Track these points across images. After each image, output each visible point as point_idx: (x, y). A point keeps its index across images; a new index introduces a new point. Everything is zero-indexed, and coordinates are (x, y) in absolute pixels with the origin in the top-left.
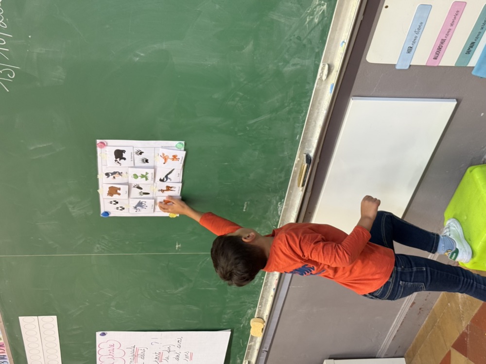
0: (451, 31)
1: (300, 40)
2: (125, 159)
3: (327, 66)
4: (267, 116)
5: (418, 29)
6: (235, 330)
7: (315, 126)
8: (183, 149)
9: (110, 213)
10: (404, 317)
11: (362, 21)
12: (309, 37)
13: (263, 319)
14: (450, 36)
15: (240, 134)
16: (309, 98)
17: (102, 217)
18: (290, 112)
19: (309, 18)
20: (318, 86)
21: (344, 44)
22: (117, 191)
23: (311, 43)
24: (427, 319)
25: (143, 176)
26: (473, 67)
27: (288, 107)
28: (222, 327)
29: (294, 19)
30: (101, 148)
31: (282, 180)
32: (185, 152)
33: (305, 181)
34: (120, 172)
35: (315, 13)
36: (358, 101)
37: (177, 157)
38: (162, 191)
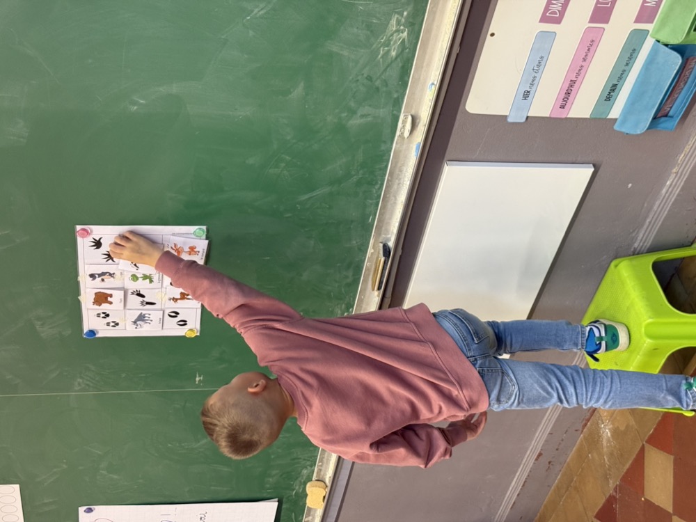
0: (584, 69)
1: (372, 81)
3: (410, 119)
4: (327, 190)
5: (538, 65)
6: (284, 500)
7: (395, 203)
8: (204, 237)
9: (98, 332)
10: (527, 474)
11: (458, 54)
12: (383, 77)
13: (325, 483)
14: (582, 75)
15: (288, 215)
16: (385, 164)
17: (85, 338)
18: (359, 183)
19: (383, 50)
20: (398, 146)
21: (433, 86)
22: (106, 298)
23: (387, 85)
24: (559, 477)
26: (615, 120)
27: (355, 177)
28: (265, 495)
29: (362, 51)
30: (83, 238)
31: (349, 280)
32: (207, 242)
33: (382, 282)
34: (112, 273)
35: (392, 43)
36: (454, 167)
37: (195, 250)
38: (175, 300)
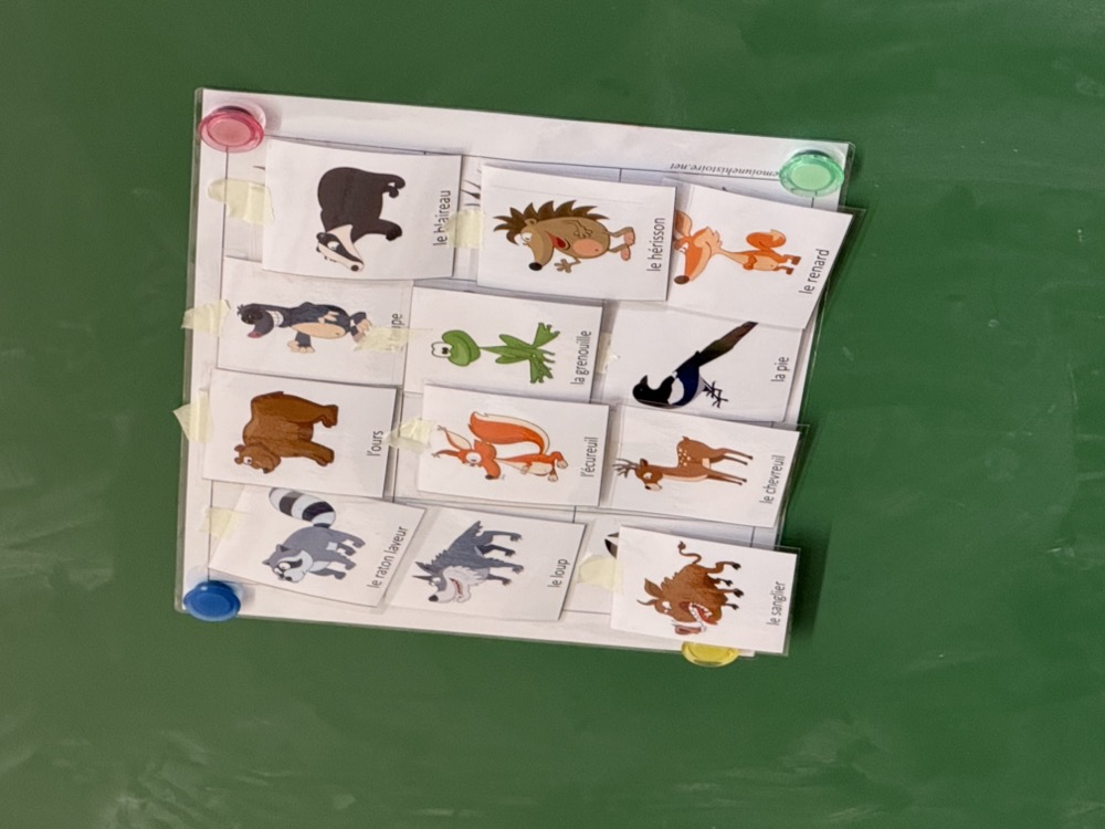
2: (393, 232)
8: (834, 197)
9: (250, 596)
17: (186, 617)
22: (307, 430)
25: (512, 351)
30: (228, 149)
32: (848, 218)
34: (350, 312)
37: (781, 251)
38: (650, 473)
